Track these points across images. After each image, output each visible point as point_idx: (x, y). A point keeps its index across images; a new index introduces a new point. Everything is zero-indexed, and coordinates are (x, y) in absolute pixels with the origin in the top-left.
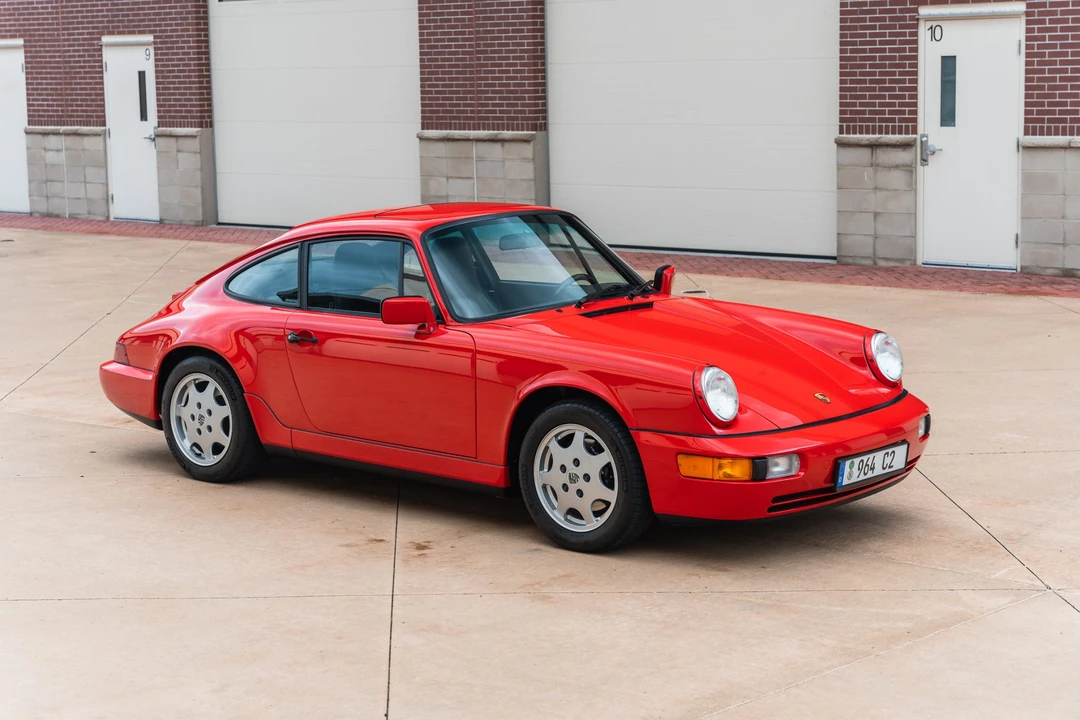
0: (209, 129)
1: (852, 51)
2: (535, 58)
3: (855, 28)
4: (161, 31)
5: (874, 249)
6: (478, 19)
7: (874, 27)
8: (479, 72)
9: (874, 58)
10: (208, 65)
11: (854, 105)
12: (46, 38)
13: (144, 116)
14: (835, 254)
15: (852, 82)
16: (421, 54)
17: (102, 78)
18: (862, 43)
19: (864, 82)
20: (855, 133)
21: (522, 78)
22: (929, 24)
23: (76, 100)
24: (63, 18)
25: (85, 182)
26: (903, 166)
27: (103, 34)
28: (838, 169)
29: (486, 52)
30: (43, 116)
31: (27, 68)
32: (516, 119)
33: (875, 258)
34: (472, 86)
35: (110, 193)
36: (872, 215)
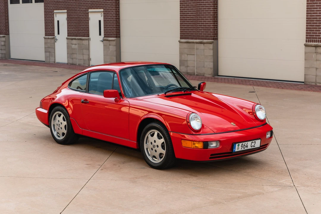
0: (119, 38)
1: (310, 16)
2: (214, 17)
3: (311, 8)
4: (105, 8)
5: (316, 80)
6: (197, 5)
7: (317, 8)
8: (197, 21)
9: (317, 18)
10: (119, 18)
11: (310, 33)
12: (73, 10)
13: (100, 34)
14: (303, 81)
15: (310, 26)
16: (180, 16)
17: (88, 22)
18: (313, 13)
19: (314, 26)
20: (310, 42)
21: (210, 24)
23: (81, 29)
24: (78, 4)
25: (83, 54)
27: (89, 9)
28: (305, 54)
29: (199, 15)
30: (72, 34)
31: (67, 19)
32: (208, 36)
33: (316, 82)
34: (195, 26)
35: (90, 57)
36: (315, 69)
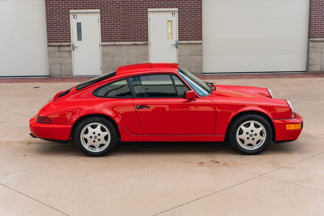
1: (50, 21)
3: (51, 15)
5: (61, 73)
7: (57, 15)
14: (49, 75)
15: (51, 29)
18: (53, 19)
22: (73, 15)
26: (68, 51)
28: (48, 52)
33: (61, 75)
36: (60, 64)
